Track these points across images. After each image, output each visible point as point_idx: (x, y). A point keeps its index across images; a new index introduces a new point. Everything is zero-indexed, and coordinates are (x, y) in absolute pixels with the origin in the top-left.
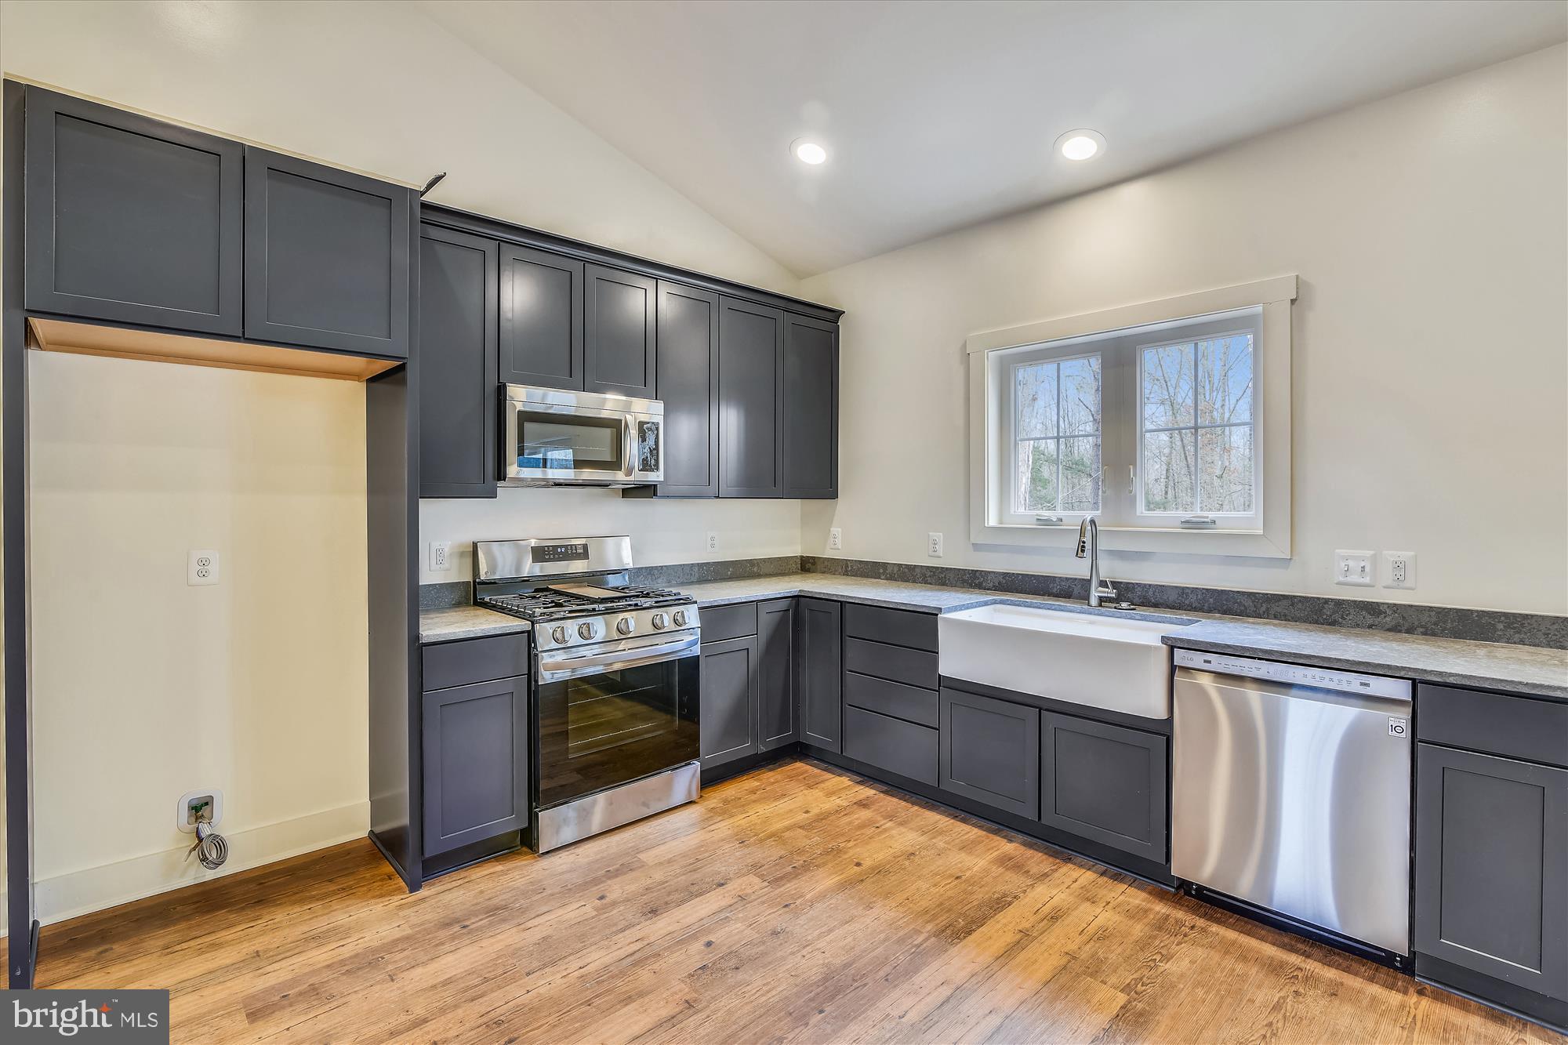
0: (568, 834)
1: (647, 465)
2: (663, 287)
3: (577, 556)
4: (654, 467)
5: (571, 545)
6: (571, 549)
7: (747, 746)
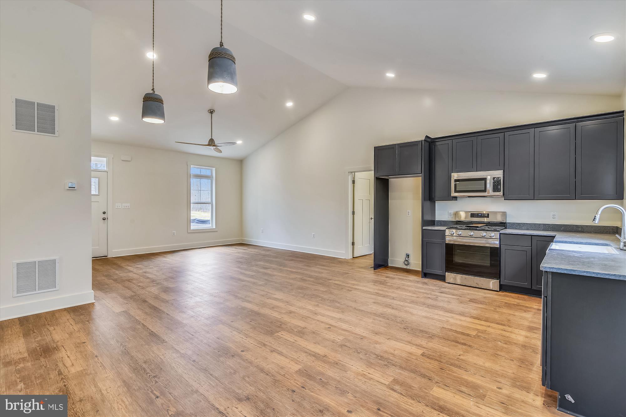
0: (451, 281)
1: (496, 190)
2: (507, 134)
3: (485, 217)
4: (499, 190)
5: (483, 214)
6: (483, 215)
7: (526, 285)
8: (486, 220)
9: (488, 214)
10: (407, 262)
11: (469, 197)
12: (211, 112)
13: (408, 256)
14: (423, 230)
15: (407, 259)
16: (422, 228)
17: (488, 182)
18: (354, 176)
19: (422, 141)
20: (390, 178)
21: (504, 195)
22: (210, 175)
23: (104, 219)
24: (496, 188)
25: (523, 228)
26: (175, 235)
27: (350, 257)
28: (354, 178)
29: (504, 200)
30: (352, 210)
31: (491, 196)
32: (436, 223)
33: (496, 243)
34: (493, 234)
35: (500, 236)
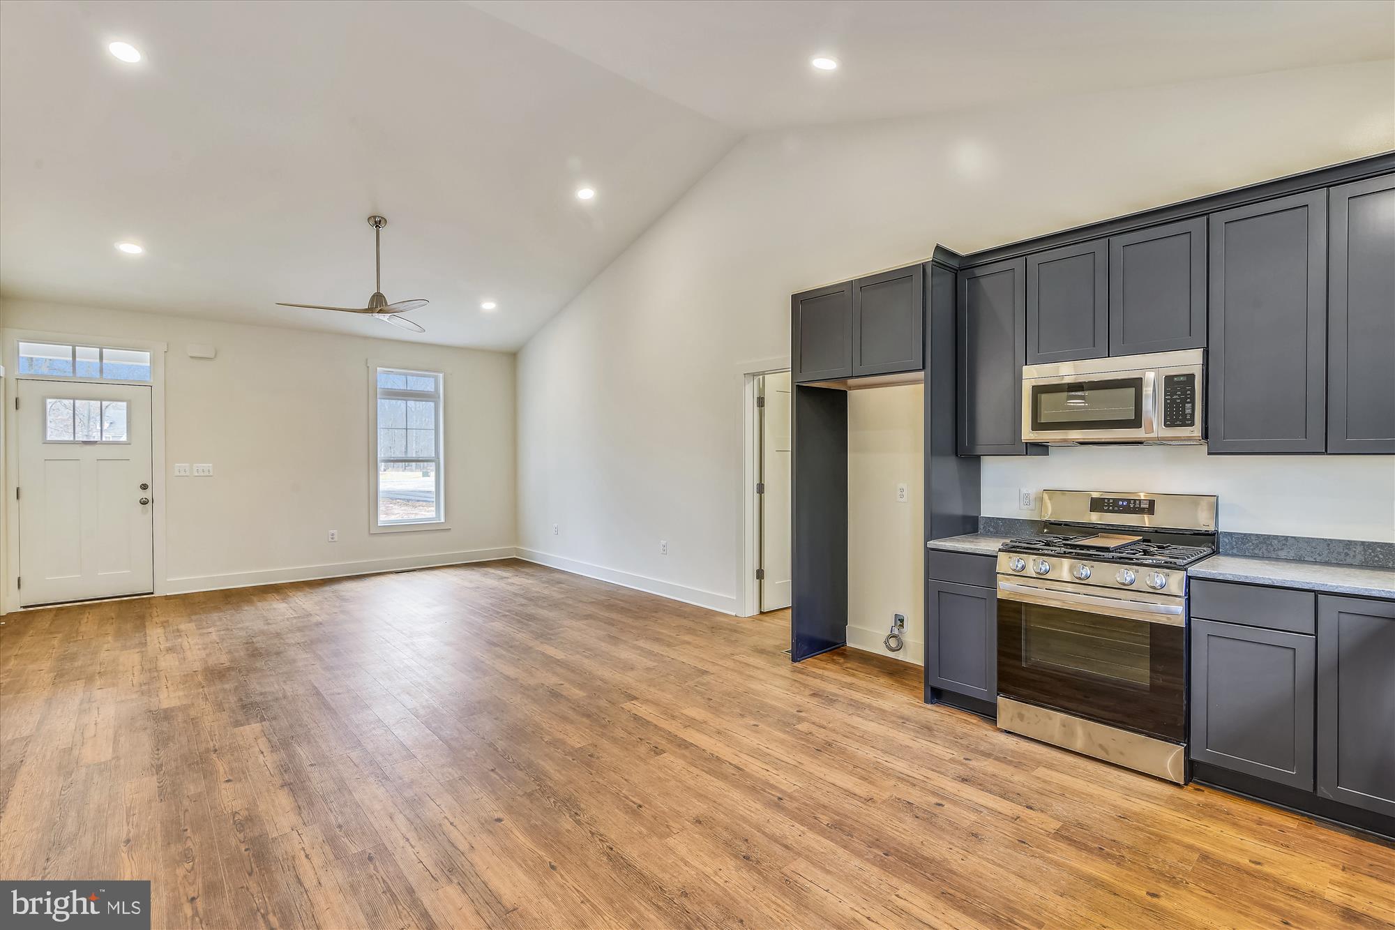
1: (1177, 419)
2: (1218, 219)
3: (1140, 511)
4: (1187, 421)
5: (1135, 500)
6: (1135, 503)
7: (1291, 775)
8: (1146, 521)
9: (1152, 503)
10: (896, 641)
11: (1082, 443)
12: (378, 222)
13: (900, 621)
14: (929, 552)
15: (896, 632)
16: (925, 544)
17: (1148, 391)
18: (761, 386)
19: (924, 265)
20: (850, 388)
21: (1206, 435)
22: (433, 390)
23: (144, 502)
24: (1176, 415)
25: (1282, 554)
26: (336, 539)
27: (751, 610)
28: (762, 390)
29: (1209, 454)
30: (757, 481)
31: (1161, 442)
32: (981, 526)
33: (1172, 612)
34: (1158, 578)
35: (1188, 586)
